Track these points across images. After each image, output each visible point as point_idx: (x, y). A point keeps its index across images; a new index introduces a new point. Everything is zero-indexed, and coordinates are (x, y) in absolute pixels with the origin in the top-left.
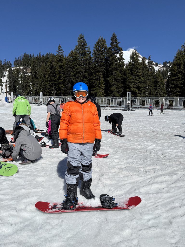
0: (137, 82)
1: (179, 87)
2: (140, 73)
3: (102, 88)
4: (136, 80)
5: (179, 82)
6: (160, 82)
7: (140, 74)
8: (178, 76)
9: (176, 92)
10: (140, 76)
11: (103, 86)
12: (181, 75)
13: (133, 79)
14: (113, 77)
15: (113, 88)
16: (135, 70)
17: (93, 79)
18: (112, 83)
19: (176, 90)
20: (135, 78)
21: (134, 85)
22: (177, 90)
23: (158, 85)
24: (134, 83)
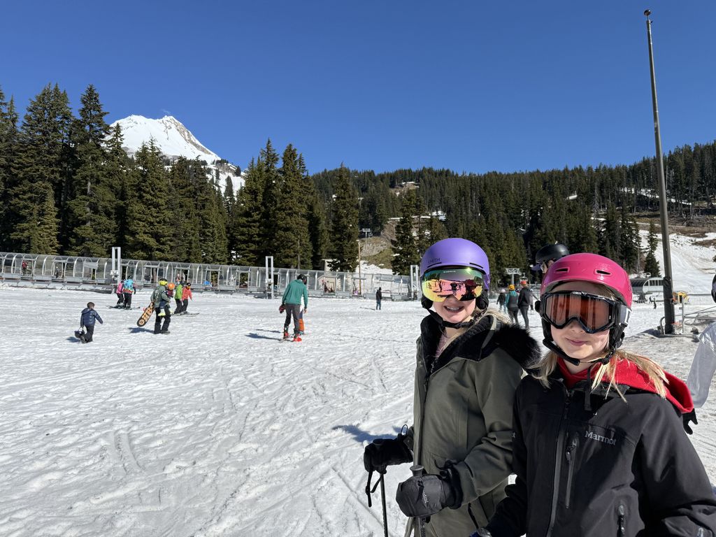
0: (152, 221)
1: (254, 242)
2: (161, 198)
3: (51, 228)
4: (151, 215)
5: (255, 231)
6: (213, 227)
7: (161, 201)
8: (252, 217)
9: (247, 253)
10: (162, 207)
11: (52, 220)
12: (258, 215)
13: (143, 211)
14: (84, 200)
15: (86, 230)
16: (147, 189)
17: (20, 196)
18: (80, 215)
19: (248, 247)
20: (149, 209)
21: (144, 226)
22: (251, 249)
23: (209, 232)
24: (144, 221)
